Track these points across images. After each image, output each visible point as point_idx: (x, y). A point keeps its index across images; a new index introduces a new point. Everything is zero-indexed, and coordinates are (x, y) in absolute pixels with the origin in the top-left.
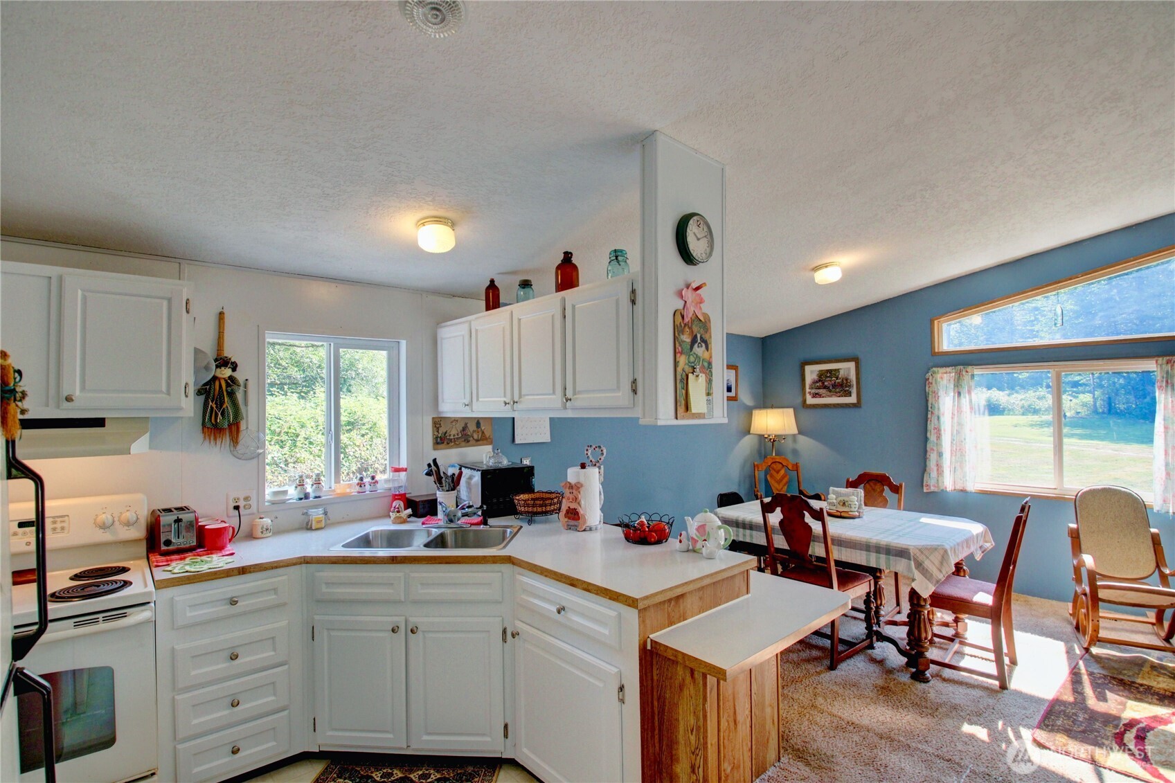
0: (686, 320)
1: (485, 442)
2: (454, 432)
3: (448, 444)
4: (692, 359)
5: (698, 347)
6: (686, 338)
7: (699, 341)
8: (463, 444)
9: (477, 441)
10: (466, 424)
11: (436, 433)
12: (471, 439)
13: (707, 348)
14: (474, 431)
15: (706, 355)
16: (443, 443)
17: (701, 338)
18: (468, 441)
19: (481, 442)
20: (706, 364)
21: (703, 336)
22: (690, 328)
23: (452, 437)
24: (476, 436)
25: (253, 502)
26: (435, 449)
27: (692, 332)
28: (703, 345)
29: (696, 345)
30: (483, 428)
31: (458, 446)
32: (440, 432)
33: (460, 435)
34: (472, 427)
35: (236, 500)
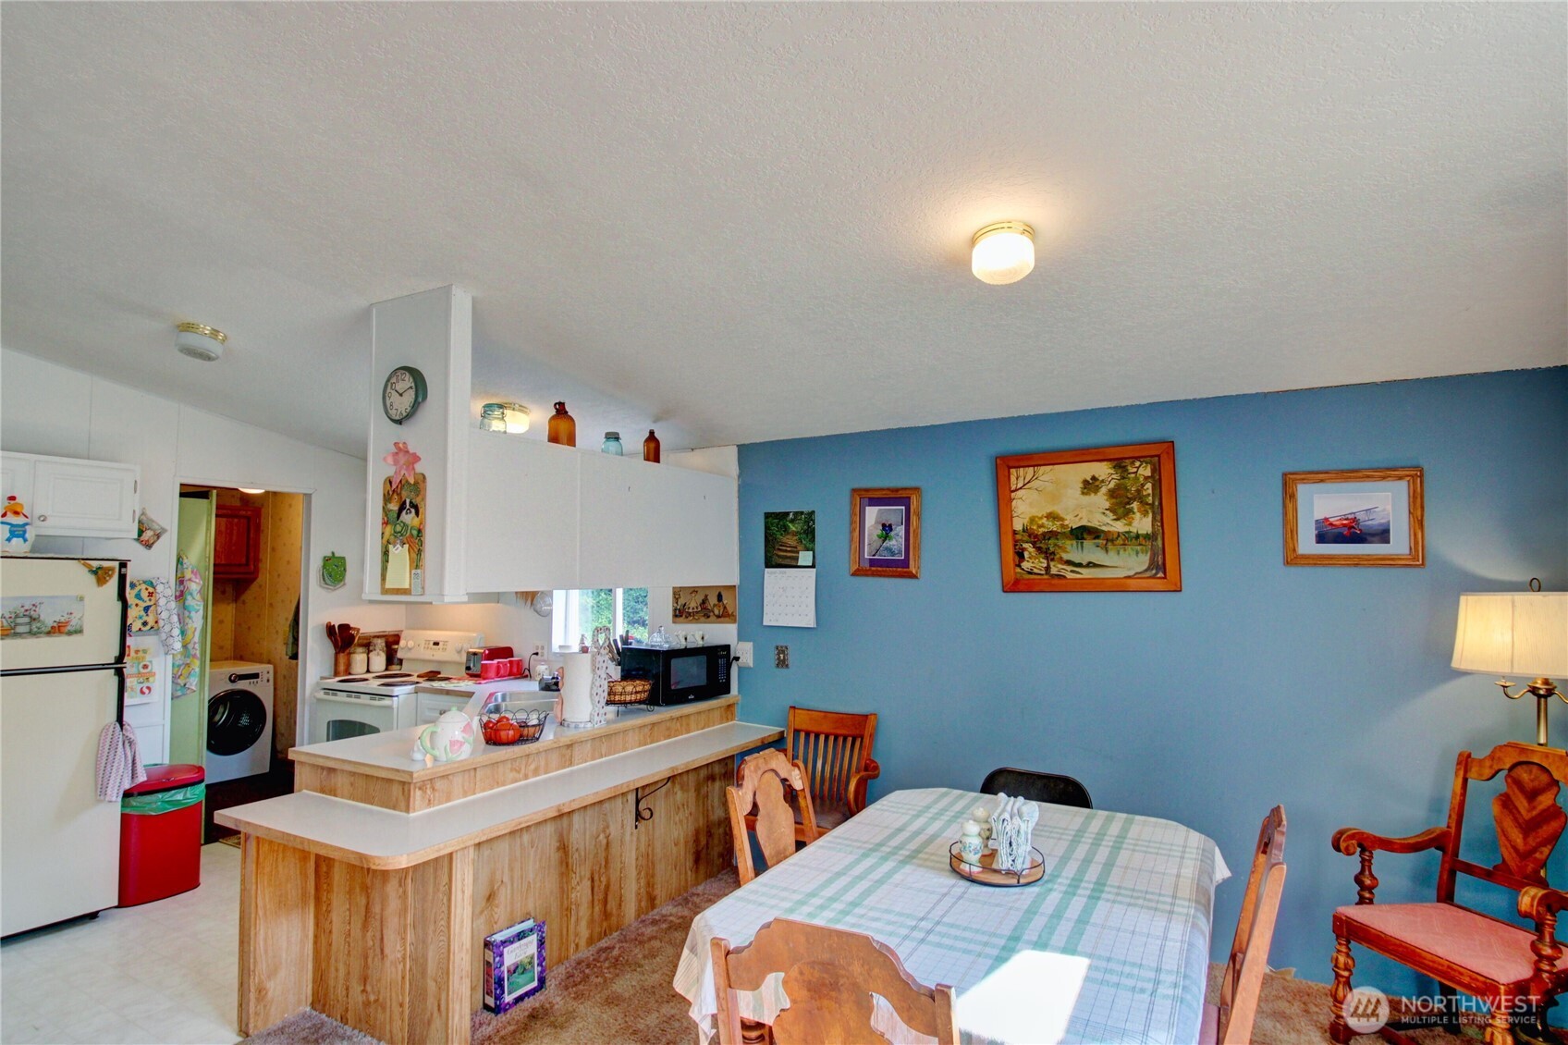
0: (394, 487)
1: (727, 619)
2: (693, 604)
3: (687, 617)
4: (399, 528)
5: (407, 513)
6: (394, 507)
7: (408, 507)
8: (703, 619)
9: (718, 617)
10: (706, 596)
11: (675, 605)
12: (712, 614)
13: (417, 514)
14: (715, 605)
15: (416, 522)
16: (681, 616)
17: (411, 502)
18: (708, 617)
19: (722, 619)
20: (415, 533)
21: (413, 501)
22: (399, 495)
23: (691, 610)
24: (716, 612)
25: (545, 651)
26: (674, 622)
27: (401, 498)
28: (413, 510)
29: (404, 512)
30: (725, 602)
31: (697, 621)
32: (679, 603)
33: (699, 609)
34: (713, 600)
35: (537, 648)
